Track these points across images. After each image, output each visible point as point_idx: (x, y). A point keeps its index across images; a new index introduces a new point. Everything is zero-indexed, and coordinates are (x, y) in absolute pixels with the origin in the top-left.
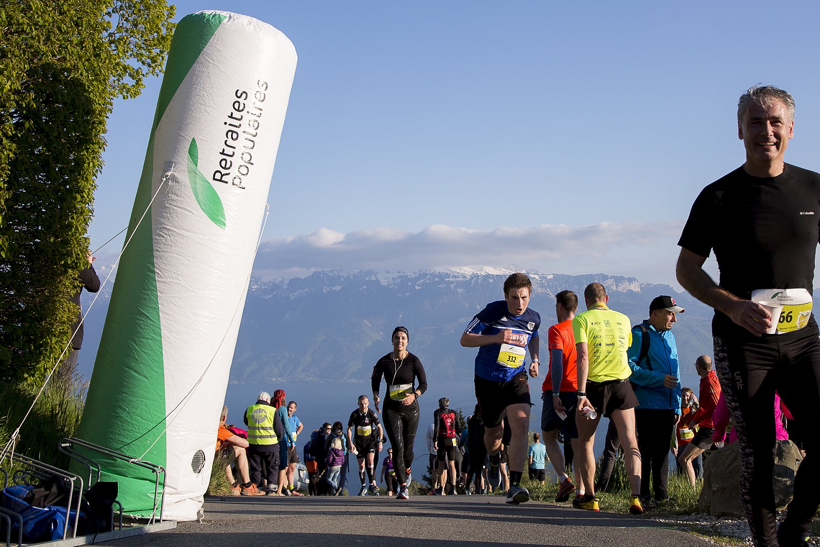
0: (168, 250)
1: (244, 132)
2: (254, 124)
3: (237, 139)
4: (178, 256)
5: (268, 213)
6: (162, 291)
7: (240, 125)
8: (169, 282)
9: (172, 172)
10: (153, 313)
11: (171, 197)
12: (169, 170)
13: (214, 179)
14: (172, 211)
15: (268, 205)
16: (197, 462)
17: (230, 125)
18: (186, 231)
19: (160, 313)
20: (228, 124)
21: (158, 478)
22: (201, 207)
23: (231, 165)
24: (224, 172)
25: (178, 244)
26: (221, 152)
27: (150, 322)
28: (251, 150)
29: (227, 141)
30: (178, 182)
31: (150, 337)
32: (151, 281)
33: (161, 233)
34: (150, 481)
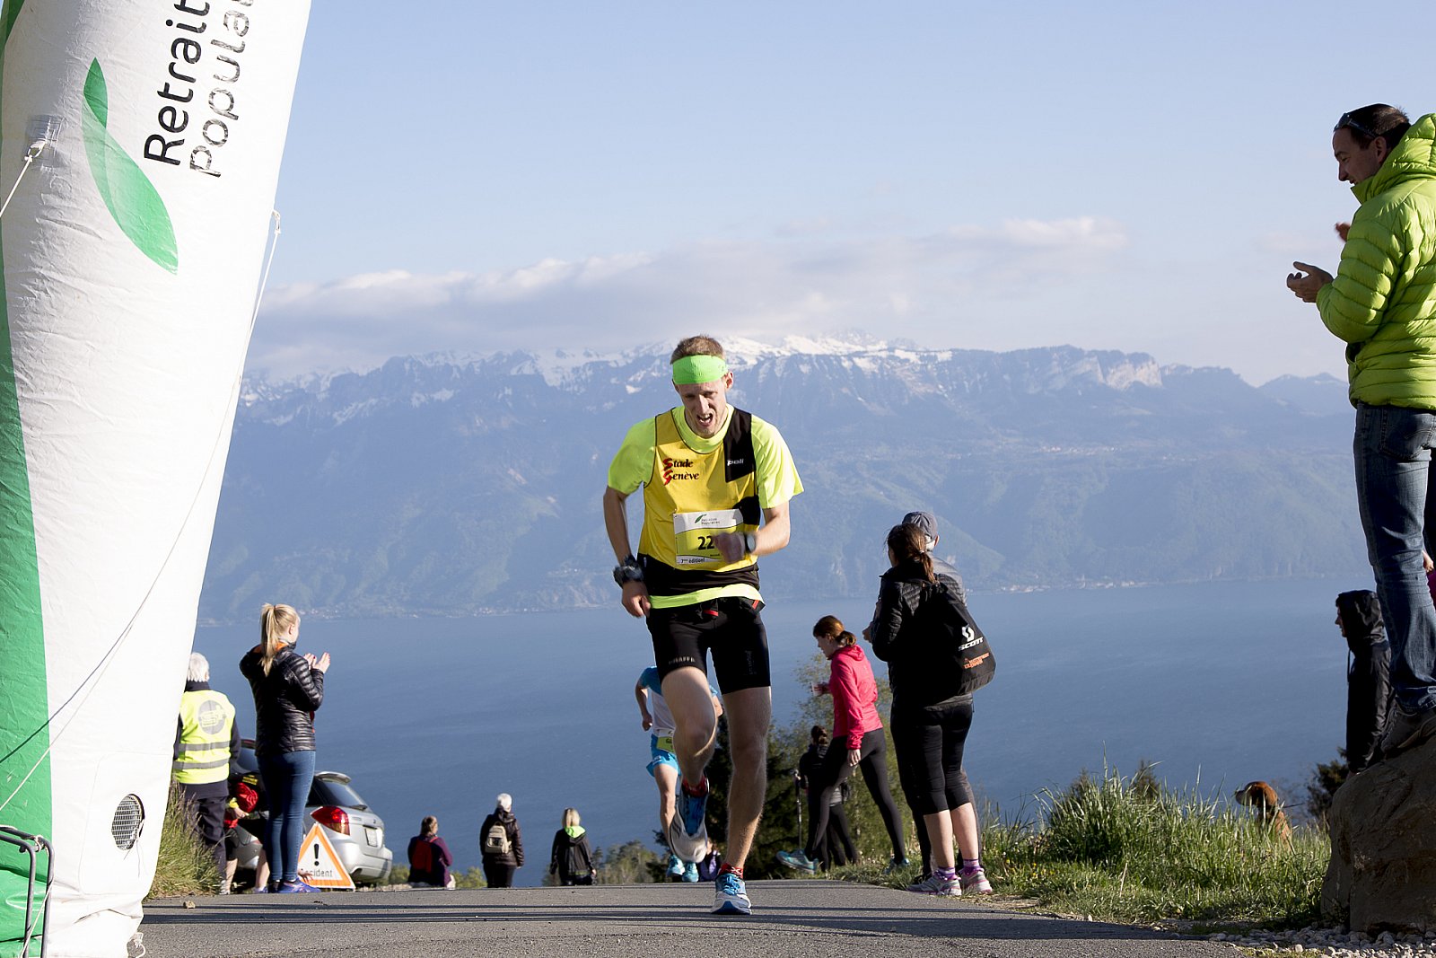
0: (45, 326)
1: (214, 42)
2: (236, 23)
3: (197, 59)
4: (67, 340)
5: (277, 232)
6: (32, 421)
7: (204, 26)
8: (49, 400)
9: (46, 141)
10: (11, 476)
11: (47, 201)
12: (40, 137)
13: (147, 155)
14: (49, 233)
15: (276, 213)
16: (126, 822)
17: (180, 26)
18: (85, 279)
19: (30, 476)
20: (175, 24)
21: (34, 865)
22: (118, 221)
23: (186, 122)
24: (169, 137)
25: (66, 310)
26: (162, 91)
27: (7, 497)
28: (231, 84)
29: (172, 65)
30: (63, 166)
31: (6, 532)
32: (7, 400)
33: (27, 286)
34: (14, 870)
